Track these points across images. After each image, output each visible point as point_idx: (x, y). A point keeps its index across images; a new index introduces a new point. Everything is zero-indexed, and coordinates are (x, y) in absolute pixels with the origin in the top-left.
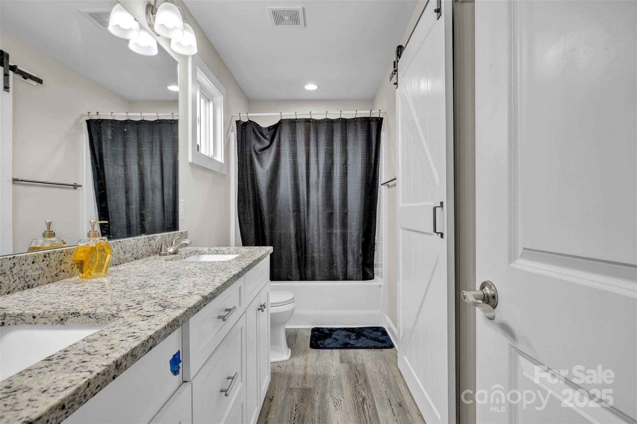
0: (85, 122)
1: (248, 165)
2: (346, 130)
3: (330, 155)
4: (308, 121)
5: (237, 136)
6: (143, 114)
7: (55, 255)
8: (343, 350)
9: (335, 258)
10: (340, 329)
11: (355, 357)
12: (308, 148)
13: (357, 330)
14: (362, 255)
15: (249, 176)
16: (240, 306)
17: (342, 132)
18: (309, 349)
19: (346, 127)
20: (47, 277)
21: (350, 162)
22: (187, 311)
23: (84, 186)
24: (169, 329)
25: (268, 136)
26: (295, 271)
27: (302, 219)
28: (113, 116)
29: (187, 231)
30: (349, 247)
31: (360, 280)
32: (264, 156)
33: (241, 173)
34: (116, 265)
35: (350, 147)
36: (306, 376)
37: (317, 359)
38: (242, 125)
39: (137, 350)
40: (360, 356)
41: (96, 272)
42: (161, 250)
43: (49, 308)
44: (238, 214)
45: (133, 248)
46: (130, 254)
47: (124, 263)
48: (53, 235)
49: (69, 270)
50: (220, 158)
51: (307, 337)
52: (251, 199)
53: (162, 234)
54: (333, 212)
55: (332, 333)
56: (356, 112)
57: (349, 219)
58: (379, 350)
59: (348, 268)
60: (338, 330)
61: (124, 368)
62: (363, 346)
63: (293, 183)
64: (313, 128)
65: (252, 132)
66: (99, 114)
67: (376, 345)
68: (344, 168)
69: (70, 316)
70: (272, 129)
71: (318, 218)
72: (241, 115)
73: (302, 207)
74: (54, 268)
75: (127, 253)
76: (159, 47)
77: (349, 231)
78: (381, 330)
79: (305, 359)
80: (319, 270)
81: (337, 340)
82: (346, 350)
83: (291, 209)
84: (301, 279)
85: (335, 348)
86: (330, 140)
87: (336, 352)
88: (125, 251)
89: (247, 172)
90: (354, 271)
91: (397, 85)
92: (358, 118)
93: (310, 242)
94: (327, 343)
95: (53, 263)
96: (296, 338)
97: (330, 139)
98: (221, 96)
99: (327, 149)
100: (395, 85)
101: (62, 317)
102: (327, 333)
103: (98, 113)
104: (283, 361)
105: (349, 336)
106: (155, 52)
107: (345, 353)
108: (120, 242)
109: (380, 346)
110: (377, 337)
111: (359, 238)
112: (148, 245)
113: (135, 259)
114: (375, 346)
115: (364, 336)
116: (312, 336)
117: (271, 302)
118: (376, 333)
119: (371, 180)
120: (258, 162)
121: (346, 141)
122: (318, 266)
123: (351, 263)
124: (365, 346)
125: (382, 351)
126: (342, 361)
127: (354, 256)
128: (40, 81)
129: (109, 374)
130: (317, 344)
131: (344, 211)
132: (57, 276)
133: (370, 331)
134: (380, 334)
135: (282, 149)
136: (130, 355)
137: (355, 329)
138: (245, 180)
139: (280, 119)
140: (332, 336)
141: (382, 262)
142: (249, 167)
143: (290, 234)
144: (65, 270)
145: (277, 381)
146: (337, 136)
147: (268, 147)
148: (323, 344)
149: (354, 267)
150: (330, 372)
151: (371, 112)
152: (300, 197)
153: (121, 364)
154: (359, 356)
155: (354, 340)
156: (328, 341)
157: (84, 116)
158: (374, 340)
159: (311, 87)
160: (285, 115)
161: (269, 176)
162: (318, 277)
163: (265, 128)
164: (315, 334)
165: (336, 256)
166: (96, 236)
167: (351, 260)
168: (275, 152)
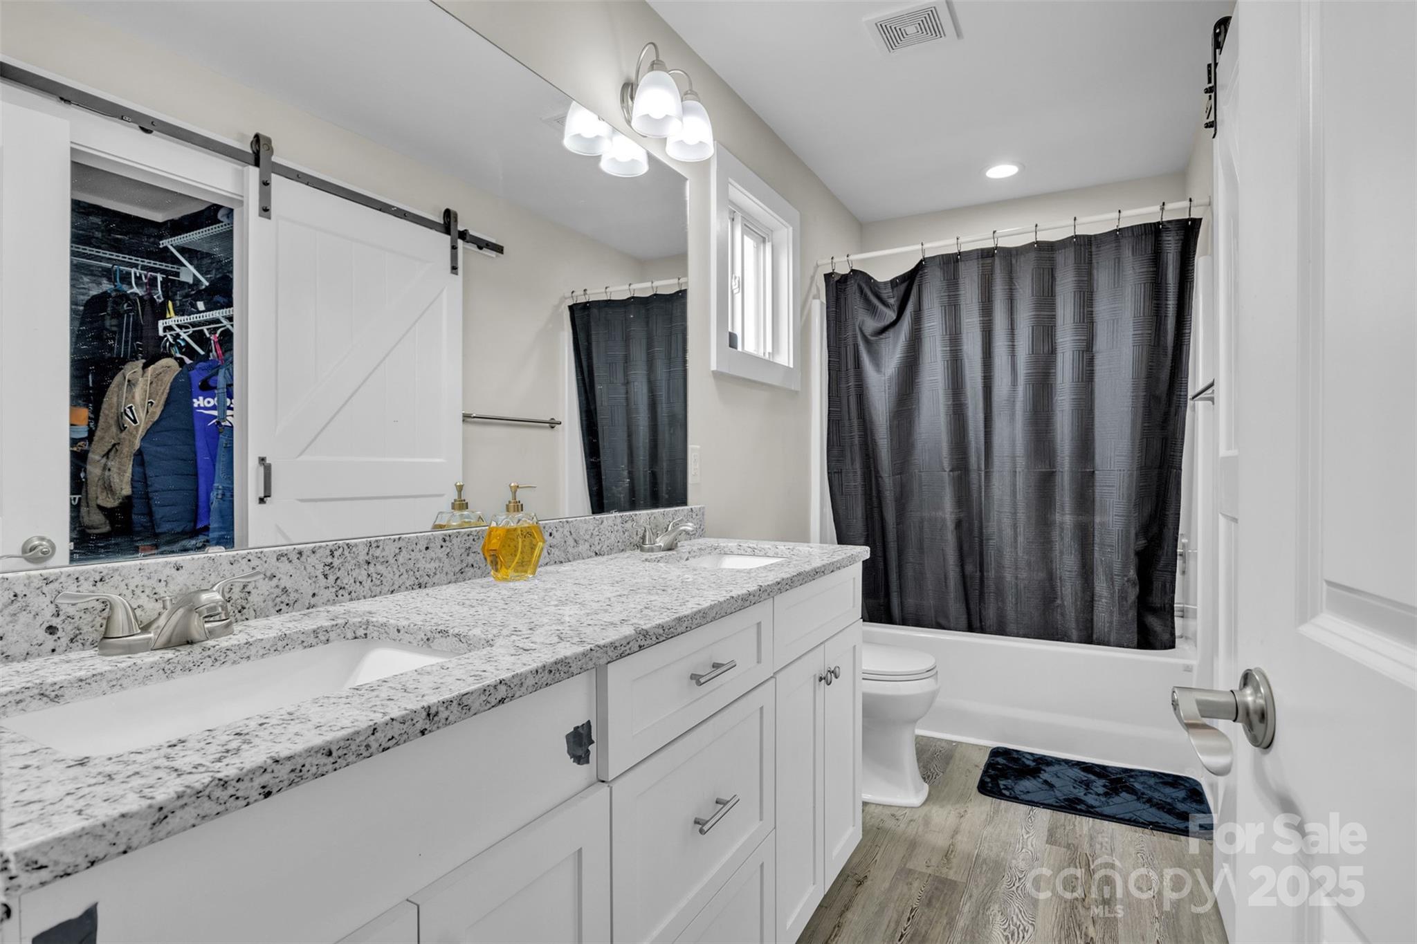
0: (567, 309)
1: (849, 367)
2: (1090, 263)
3: (1045, 331)
4: (987, 255)
5: (827, 308)
6: (656, 283)
7: (459, 539)
8: (1062, 816)
9: (1059, 584)
10: (1067, 762)
11: (1091, 838)
12: (987, 319)
13: (1112, 773)
14: (1137, 581)
15: (853, 391)
16: (758, 662)
17: (1078, 270)
18: (972, 795)
19: (1091, 255)
20: (447, 573)
21: (1101, 343)
22: (591, 650)
23: (565, 423)
24: (546, 677)
25: (892, 301)
26: (955, 607)
27: (974, 487)
28: (609, 294)
29: (704, 508)
30: (1099, 560)
31: (1128, 647)
32: (883, 345)
33: (834, 387)
34: (561, 562)
35: (1102, 308)
36: (952, 851)
37: (990, 820)
38: (837, 281)
39: (472, 698)
40: (1106, 839)
41: (516, 571)
42: (644, 542)
43: (418, 620)
44: (828, 473)
45: (592, 534)
46: (587, 545)
47: (574, 559)
48: (465, 506)
49: (481, 565)
50: (785, 358)
51: (976, 766)
52: (856, 440)
53: (649, 511)
54: (1053, 472)
55: (1043, 768)
56: (1118, 213)
57: (1098, 490)
58: (1166, 834)
59: (1096, 612)
60: (1060, 764)
61: (443, 721)
62: (1121, 816)
63: (950, 403)
64: (1001, 269)
65: (858, 294)
66: (588, 292)
67: (1160, 821)
68: (1083, 361)
69: (437, 635)
70: (902, 282)
71: (1014, 485)
72: (834, 261)
73: (973, 460)
74: (457, 560)
75: (581, 542)
76: (651, 158)
77: (1097, 519)
78: (1186, 784)
79: (960, 813)
80: (1016, 611)
81: (1051, 786)
82: (1070, 816)
83: (946, 464)
84: (970, 628)
85: (1042, 804)
86: (1046, 294)
87: (1043, 816)
88: (577, 539)
89: (847, 382)
90: (1111, 623)
91: (1213, 129)
92: (1124, 228)
93: (991, 542)
94: (1023, 789)
95: (457, 552)
96: (948, 764)
97: (1046, 290)
98: (787, 227)
99: (1037, 316)
100: (1208, 129)
101: (429, 635)
102: (1029, 766)
103: (585, 290)
104: (906, 807)
105: (1087, 785)
106: (644, 168)
107: (1067, 823)
108: (567, 522)
109: (1172, 827)
110: (1169, 800)
111: (1127, 538)
112: (621, 530)
113: (596, 554)
114: (1157, 822)
115: (1132, 791)
116: (990, 766)
117: (864, 668)
118: (1168, 790)
119: (1163, 387)
120: (870, 361)
121: (1091, 293)
122: (1014, 600)
123: (1104, 600)
124: (1127, 816)
125: (1176, 840)
126: (1052, 839)
127: (1113, 584)
128: (499, 249)
129: (414, 725)
130: (998, 785)
131: (1085, 468)
132: (462, 573)
133: (1152, 781)
134: (1181, 794)
135: (926, 325)
136: (455, 703)
137: (1110, 769)
138: (844, 401)
139: (922, 258)
140: (1041, 776)
141: (1196, 605)
142: (852, 372)
143: (944, 520)
144: (475, 565)
145: (883, 847)
146: (1066, 281)
147: (894, 324)
148: (1012, 789)
149: (1111, 613)
150: (1014, 859)
151: (1162, 209)
152: (968, 437)
153: (437, 714)
154: (1103, 839)
155: (1099, 795)
156: (1027, 784)
157: (566, 298)
158: (1159, 809)
159: (1002, 171)
160: (932, 248)
161: (894, 389)
162: (1012, 627)
163: (885, 283)
164: (998, 763)
165: (1061, 581)
166: (518, 511)
167: (1105, 593)
168: (908, 336)
